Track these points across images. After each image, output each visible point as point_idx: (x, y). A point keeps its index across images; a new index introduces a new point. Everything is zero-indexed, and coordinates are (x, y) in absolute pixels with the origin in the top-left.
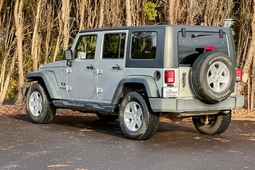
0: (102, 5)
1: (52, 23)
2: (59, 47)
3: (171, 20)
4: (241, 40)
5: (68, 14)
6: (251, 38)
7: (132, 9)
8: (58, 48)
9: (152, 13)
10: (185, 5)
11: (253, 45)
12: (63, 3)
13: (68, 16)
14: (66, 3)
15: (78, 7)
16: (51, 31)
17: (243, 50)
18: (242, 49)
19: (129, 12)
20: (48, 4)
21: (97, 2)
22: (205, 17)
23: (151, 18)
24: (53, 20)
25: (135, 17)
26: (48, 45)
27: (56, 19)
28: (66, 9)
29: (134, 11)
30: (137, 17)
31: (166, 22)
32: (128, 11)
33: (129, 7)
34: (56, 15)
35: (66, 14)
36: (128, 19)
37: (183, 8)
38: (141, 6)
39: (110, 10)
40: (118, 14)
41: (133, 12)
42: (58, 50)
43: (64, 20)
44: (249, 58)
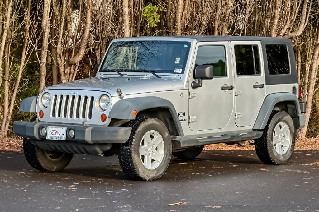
0: (90, 8)
9: (154, 19)
16: (11, 41)
19: (127, 18)
23: (152, 25)
26: (9, 60)
32: (126, 16)
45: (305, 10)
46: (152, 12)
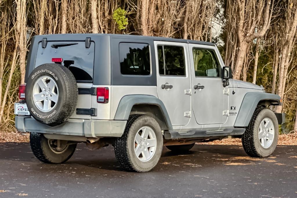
0: (64, 12)
1: (8, 34)
2: (16, 62)
3: (144, 29)
4: (228, 51)
5: (25, 23)
6: (239, 49)
7: (100, 16)
8: (15, 64)
9: (123, 22)
10: (161, 10)
11: (241, 57)
12: (18, 11)
13: (24, 26)
14: (21, 11)
15: (37, 15)
16: (6, 43)
17: (231, 63)
18: (229, 62)
19: (95, 21)
20: (3, 12)
21: (59, 9)
22: (185, 25)
23: (121, 27)
24: (8, 31)
25: (103, 26)
26: (3, 61)
27: (12, 29)
28: (21, 18)
29: (102, 19)
30: (105, 26)
31: (140, 31)
33: (95, 15)
34: (12, 25)
35: (22, 24)
36: (94, 29)
37: (159, 15)
38: (110, 13)
39: (73, 18)
40: (82, 23)
41: (101, 21)
42: (15, 66)
43: (19, 31)
44: (237, 72)
45: (268, 11)
46: (121, 15)
